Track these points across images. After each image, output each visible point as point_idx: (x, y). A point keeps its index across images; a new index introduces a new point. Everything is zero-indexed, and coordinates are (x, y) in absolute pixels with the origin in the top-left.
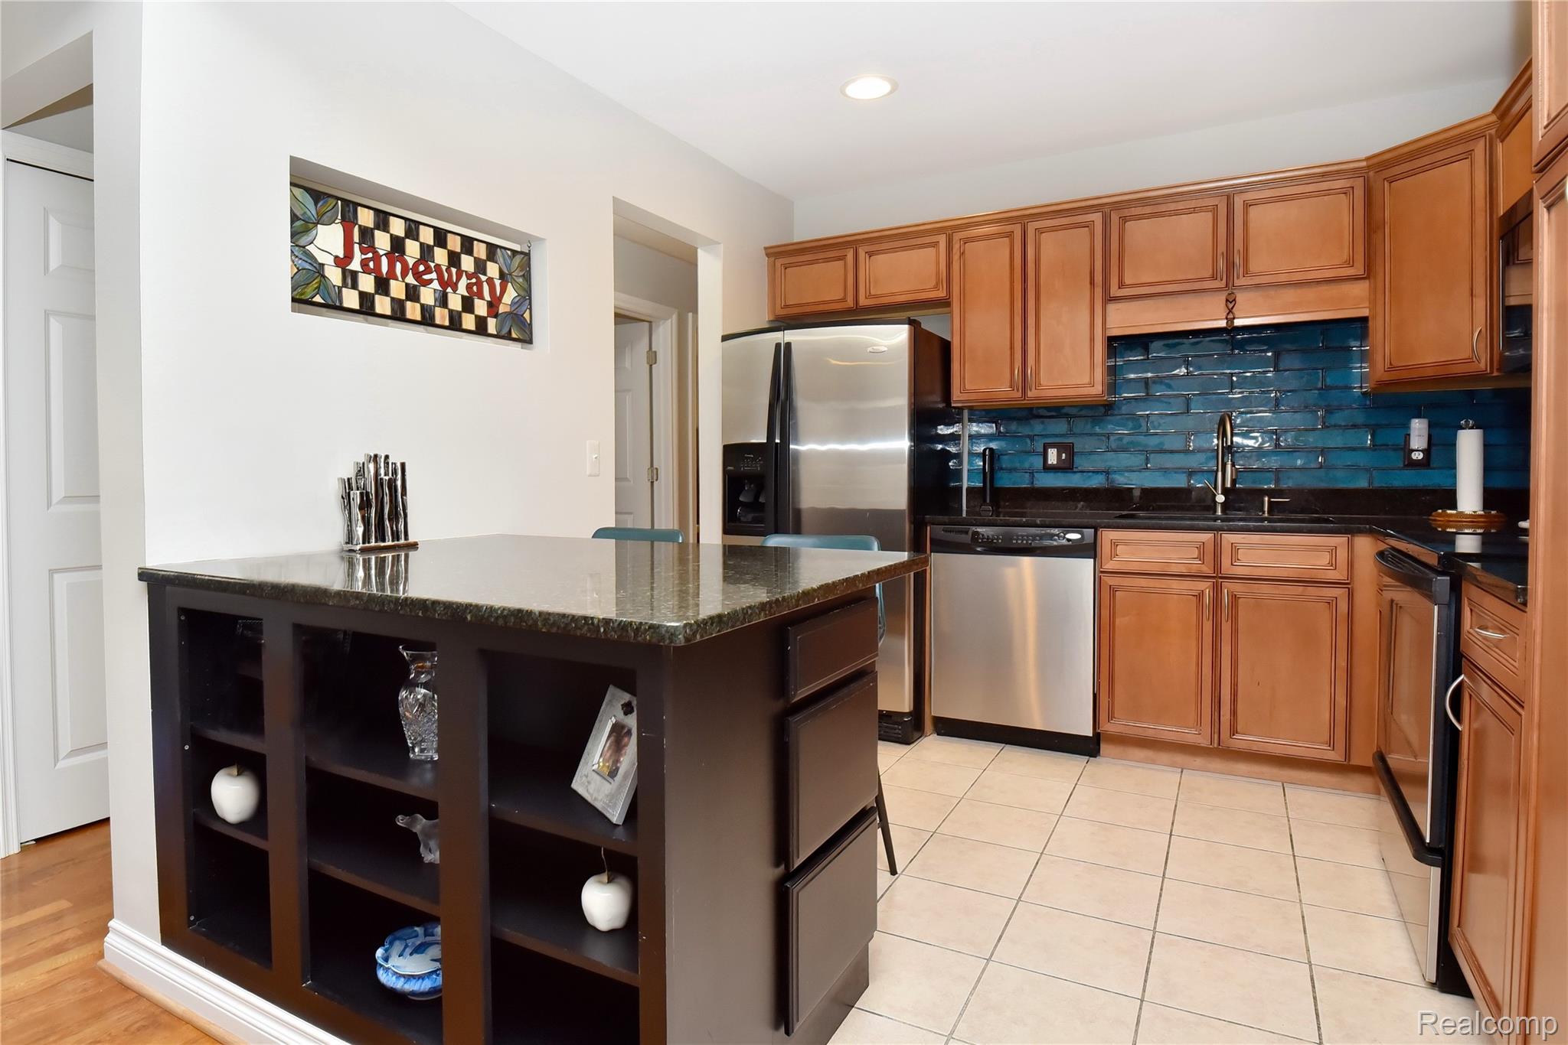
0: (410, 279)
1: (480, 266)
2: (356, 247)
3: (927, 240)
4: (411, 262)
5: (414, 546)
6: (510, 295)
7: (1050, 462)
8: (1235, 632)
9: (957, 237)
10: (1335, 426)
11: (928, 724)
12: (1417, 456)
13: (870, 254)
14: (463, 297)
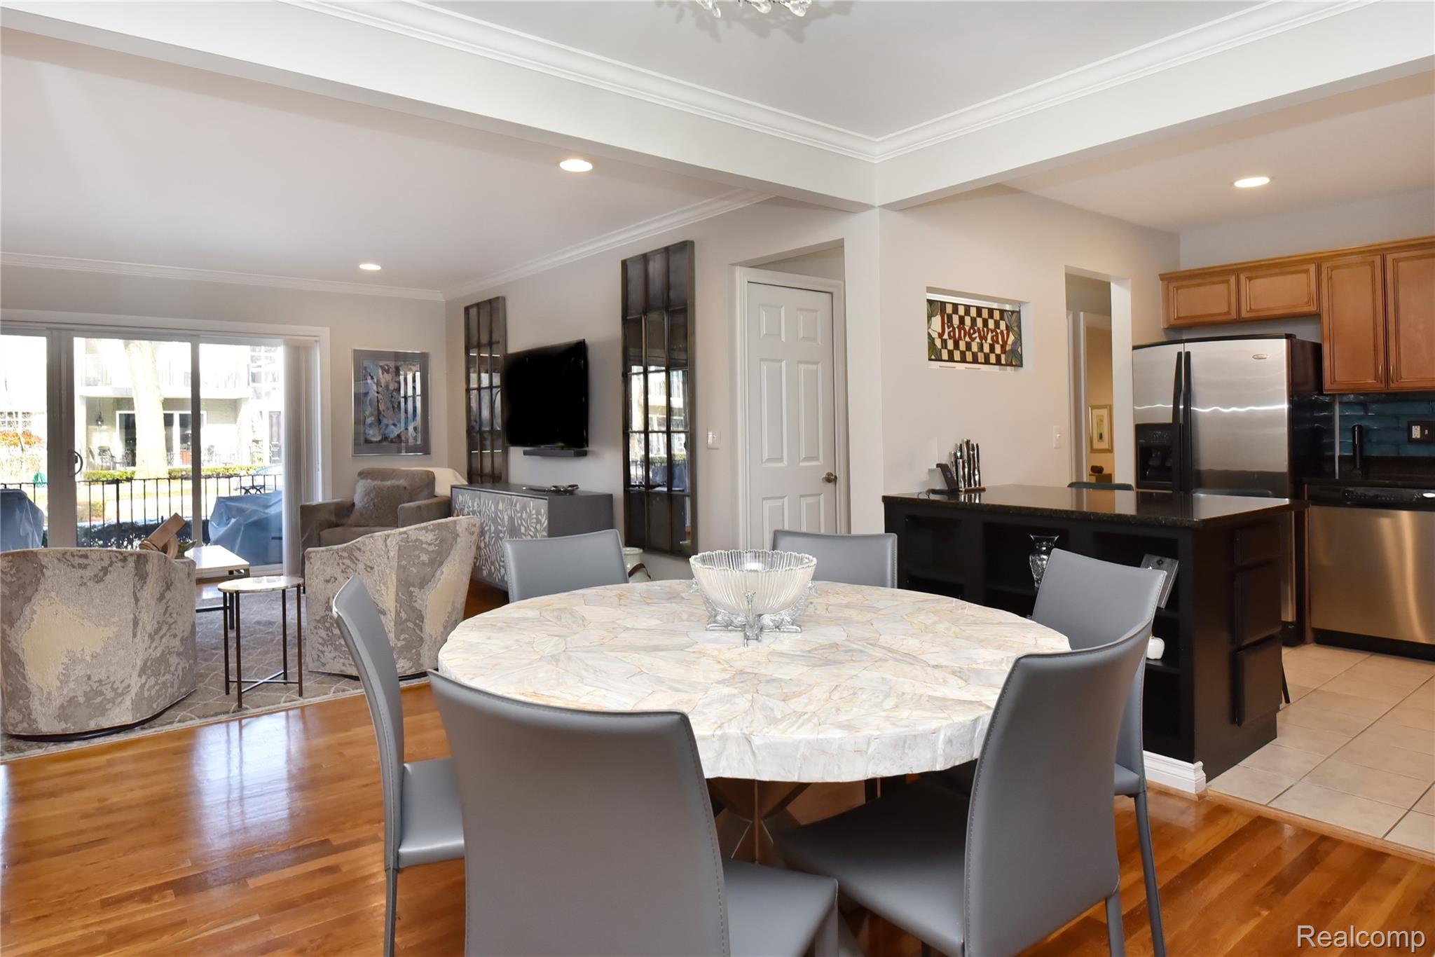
0: (967, 339)
1: (997, 324)
2: (946, 325)
3: (1299, 268)
4: (967, 328)
5: (984, 490)
6: (1012, 338)
7: (1414, 437)
9: (1324, 266)
11: (1309, 635)
13: (1250, 279)
14: (990, 344)
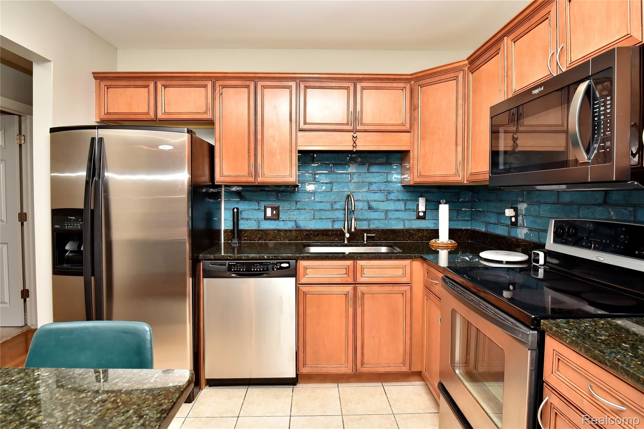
3: (200, 83)
7: (267, 215)
8: (363, 312)
9: (218, 84)
10: (391, 200)
11: (203, 382)
12: (421, 214)
13: (165, 87)
